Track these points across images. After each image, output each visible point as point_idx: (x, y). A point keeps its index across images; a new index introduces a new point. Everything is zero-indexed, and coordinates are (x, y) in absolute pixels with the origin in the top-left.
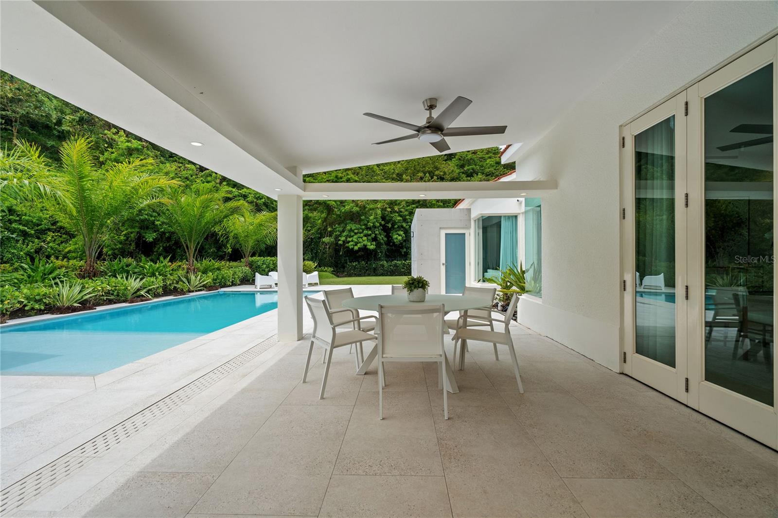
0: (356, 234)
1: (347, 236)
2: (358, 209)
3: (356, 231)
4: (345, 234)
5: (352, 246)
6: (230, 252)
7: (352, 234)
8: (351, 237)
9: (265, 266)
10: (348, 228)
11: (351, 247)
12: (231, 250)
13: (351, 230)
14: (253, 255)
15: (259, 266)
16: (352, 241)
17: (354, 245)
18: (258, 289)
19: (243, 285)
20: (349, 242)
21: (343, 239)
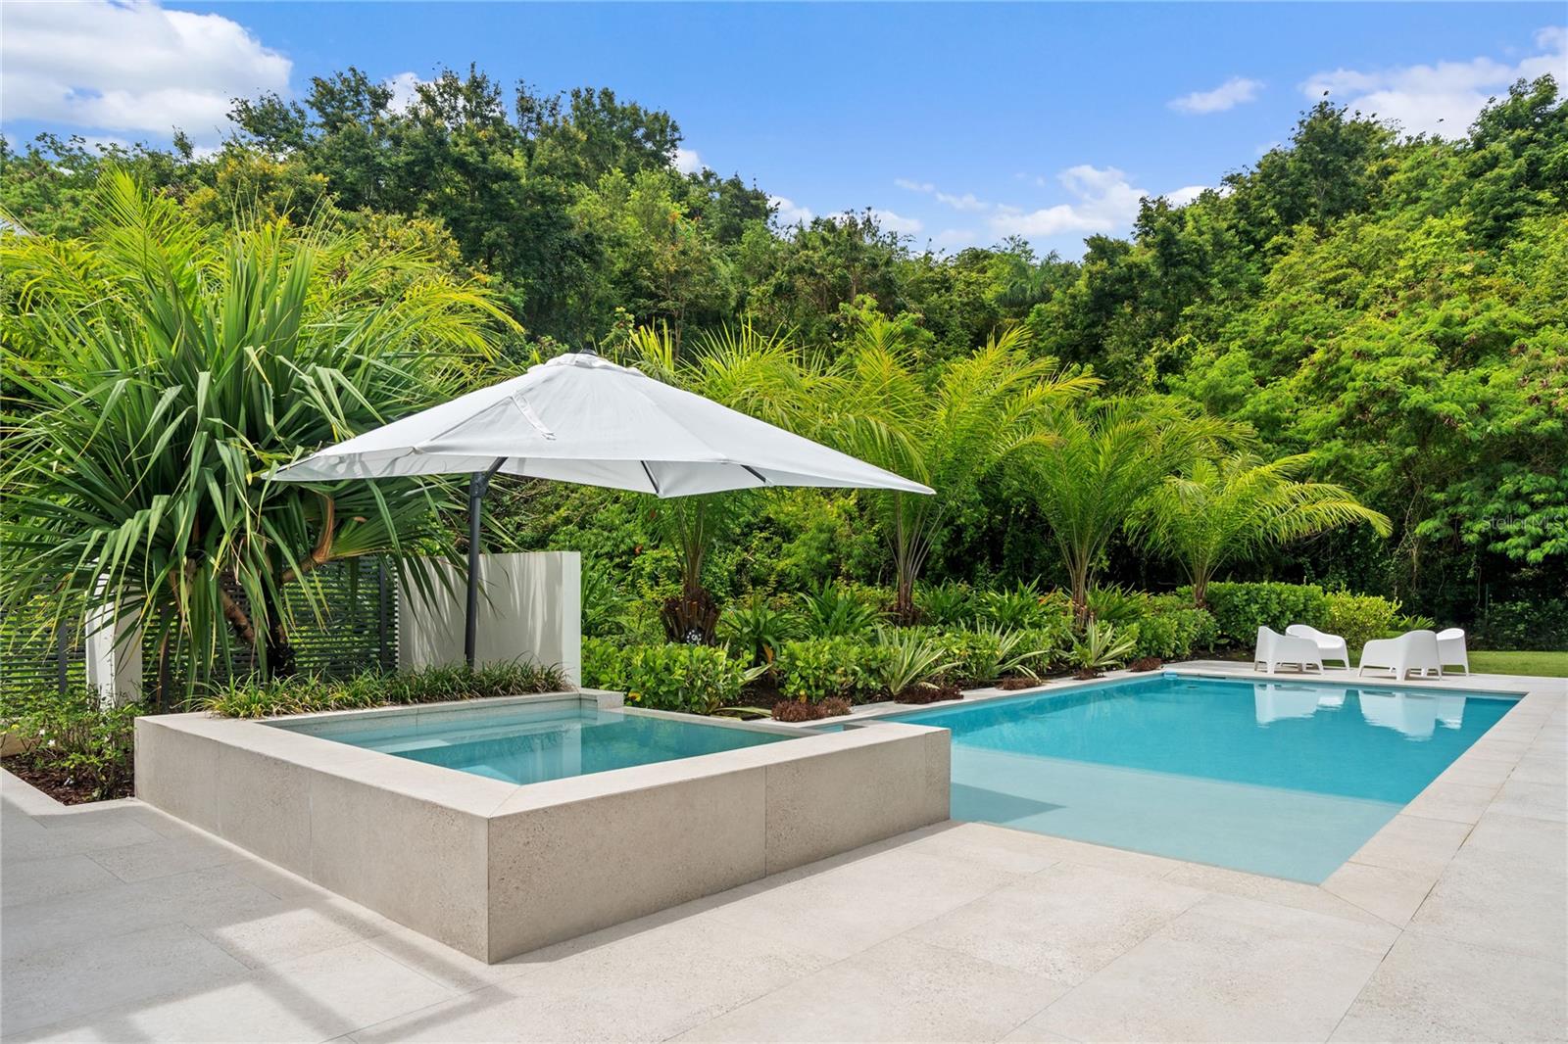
0: (1535, 507)
1: (1499, 515)
2: (1549, 424)
3: (1539, 498)
4: (1492, 507)
5: (1521, 551)
6: (1107, 570)
7: (1523, 508)
8: (1516, 517)
9: (1255, 608)
10: (1507, 487)
11: (1512, 554)
12: (1108, 563)
13: (1517, 495)
14: (1219, 576)
15: (1237, 606)
16: (1521, 533)
17: (1526, 548)
18: (1270, 674)
19: (1200, 658)
20: (1507, 536)
21: (1482, 525)
